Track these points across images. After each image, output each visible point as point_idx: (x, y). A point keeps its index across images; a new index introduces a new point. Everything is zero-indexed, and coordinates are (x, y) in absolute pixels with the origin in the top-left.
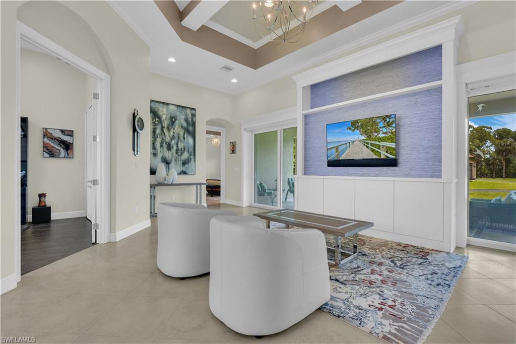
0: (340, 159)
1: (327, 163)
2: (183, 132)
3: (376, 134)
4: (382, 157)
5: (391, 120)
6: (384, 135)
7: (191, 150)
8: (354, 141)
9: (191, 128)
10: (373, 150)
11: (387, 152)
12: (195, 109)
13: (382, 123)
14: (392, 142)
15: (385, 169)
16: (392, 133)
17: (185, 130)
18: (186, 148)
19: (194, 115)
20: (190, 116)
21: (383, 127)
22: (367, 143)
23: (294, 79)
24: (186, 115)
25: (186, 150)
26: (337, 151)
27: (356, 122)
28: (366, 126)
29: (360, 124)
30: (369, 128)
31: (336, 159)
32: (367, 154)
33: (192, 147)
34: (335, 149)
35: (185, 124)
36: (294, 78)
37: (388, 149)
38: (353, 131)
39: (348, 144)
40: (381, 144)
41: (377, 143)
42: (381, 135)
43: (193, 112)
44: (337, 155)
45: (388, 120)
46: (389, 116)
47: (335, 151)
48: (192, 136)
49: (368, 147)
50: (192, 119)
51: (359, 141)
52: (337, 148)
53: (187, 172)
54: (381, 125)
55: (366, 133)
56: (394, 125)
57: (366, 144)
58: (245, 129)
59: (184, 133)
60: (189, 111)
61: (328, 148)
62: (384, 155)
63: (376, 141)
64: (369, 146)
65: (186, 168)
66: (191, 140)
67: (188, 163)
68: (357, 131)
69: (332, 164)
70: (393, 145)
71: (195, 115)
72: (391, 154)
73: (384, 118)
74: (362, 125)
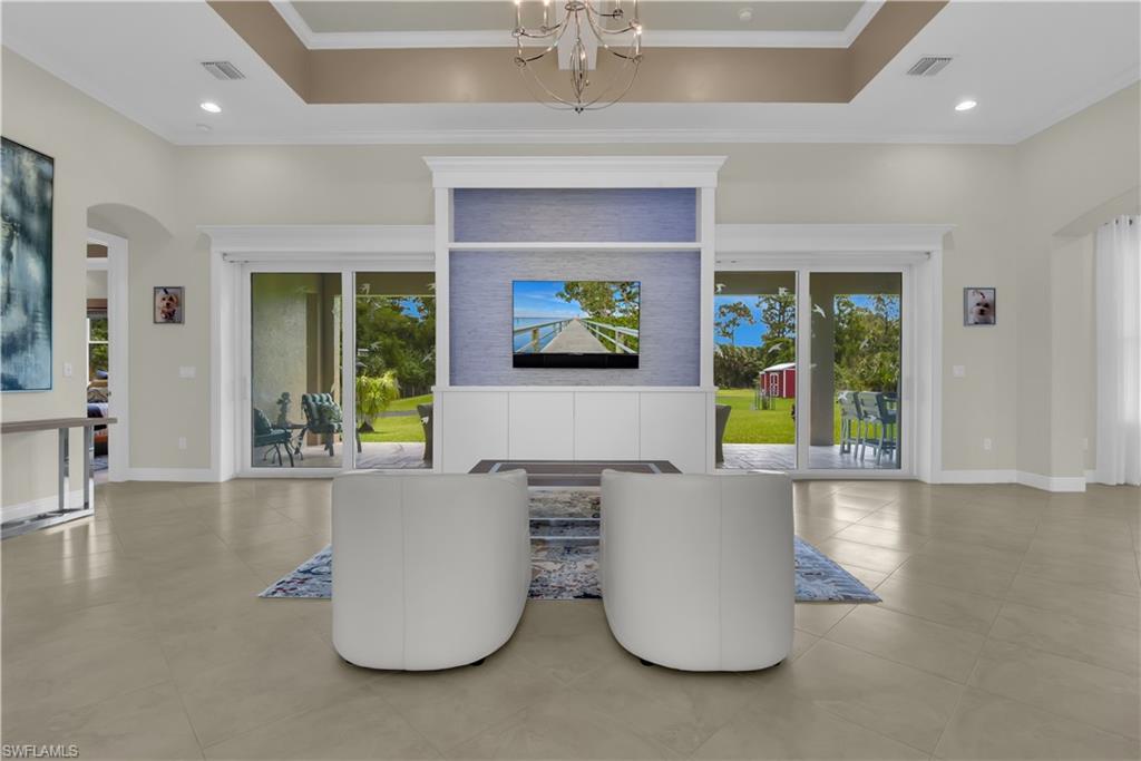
0: (542, 352)
1: (511, 359)
2: (7, 233)
3: (609, 312)
4: (618, 351)
5: (634, 290)
6: (621, 315)
7: (36, 302)
8: (569, 321)
9: (35, 224)
10: (602, 340)
11: (626, 344)
12: (51, 160)
13: (619, 293)
14: (633, 328)
15: (616, 372)
16: (634, 313)
17: (15, 228)
18: (17, 294)
19: (46, 181)
20: (31, 181)
21: (620, 301)
22: (593, 326)
23: (428, 163)
24: (18, 173)
25: (17, 301)
26: (534, 338)
27: (576, 284)
28: (592, 295)
29: (581, 289)
30: (598, 299)
31: (533, 352)
32: (592, 346)
33: (41, 293)
34: (530, 333)
35: (13, 207)
36: (431, 162)
37: (627, 340)
38: (568, 300)
39: (558, 325)
40: (618, 329)
41: (611, 327)
42: (617, 315)
43: (46, 167)
44: (535, 346)
45: (628, 289)
46: (630, 284)
47: (531, 337)
48: (39, 251)
49: (594, 333)
50: (41, 193)
51: (578, 320)
52: (535, 332)
53: (20, 382)
54: (618, 296)
55: (591, 307)
56: (637, 300)
57: (591, 328)
58: (225, 254)
59: (10, 238)
60: (27, 162)
61: (516, 329)
62: (620, 348)
63: (608, 323)
64: (597, 331)
65: (18, 369)
66: (34, 268)
67: (24, 348)
68: (574, 302)
69: (523, 361)
70: (634, 333)
71: (52, 182)
72: (632, 347)
73: (623, 285)
74: (585, 291)
